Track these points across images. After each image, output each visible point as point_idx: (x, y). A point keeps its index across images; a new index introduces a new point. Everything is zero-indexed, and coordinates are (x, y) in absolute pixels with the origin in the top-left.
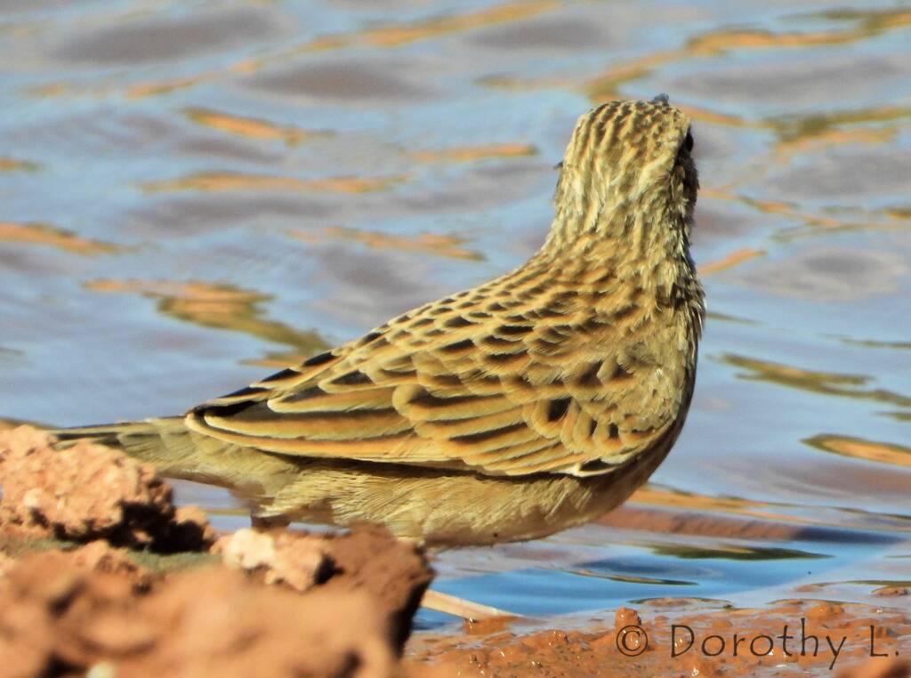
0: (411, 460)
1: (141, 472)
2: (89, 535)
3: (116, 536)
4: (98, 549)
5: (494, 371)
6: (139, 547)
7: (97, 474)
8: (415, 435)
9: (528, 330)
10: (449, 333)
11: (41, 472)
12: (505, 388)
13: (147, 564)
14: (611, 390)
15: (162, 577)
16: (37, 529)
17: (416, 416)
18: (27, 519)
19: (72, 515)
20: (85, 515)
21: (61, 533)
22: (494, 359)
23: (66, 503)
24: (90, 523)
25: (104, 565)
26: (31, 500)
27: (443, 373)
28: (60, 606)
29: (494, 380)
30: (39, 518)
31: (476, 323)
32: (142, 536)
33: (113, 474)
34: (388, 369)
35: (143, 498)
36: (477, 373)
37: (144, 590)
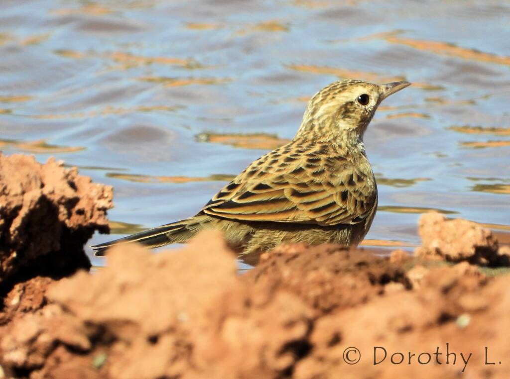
0: (297, 221)
1: (483, 232)
2: (460, 259)
3: (472, 260)
4: (464, 266)
5: (318, 179)
6: (482, 265)
7: (464, 233)
8: (298, 209)
9: (319, 160)
10: (290, 164)
11: (440, 232)
12: (325, 187)
13: (485, 272)
14: (359, 186)
15: (492, 278)
16: (438, 258)
17: (296, 201)
18: (434, 252)
19: (453, 251)
20: (459, 251)
21: (448, 259)
22: (315, 174)
23: (452, 245)
24: (461, 255)
25: (467, 273)
26: (435, 244)
27: (299, 182)
28: (446, 291)
29: (320, 184)
30: (438, 252)
31: (297, 159)
32: (484, 260)
33: (471, 233)
34: (275, 182)
35: (484, 243)
36: (312, 181)
37: (483, 283)
